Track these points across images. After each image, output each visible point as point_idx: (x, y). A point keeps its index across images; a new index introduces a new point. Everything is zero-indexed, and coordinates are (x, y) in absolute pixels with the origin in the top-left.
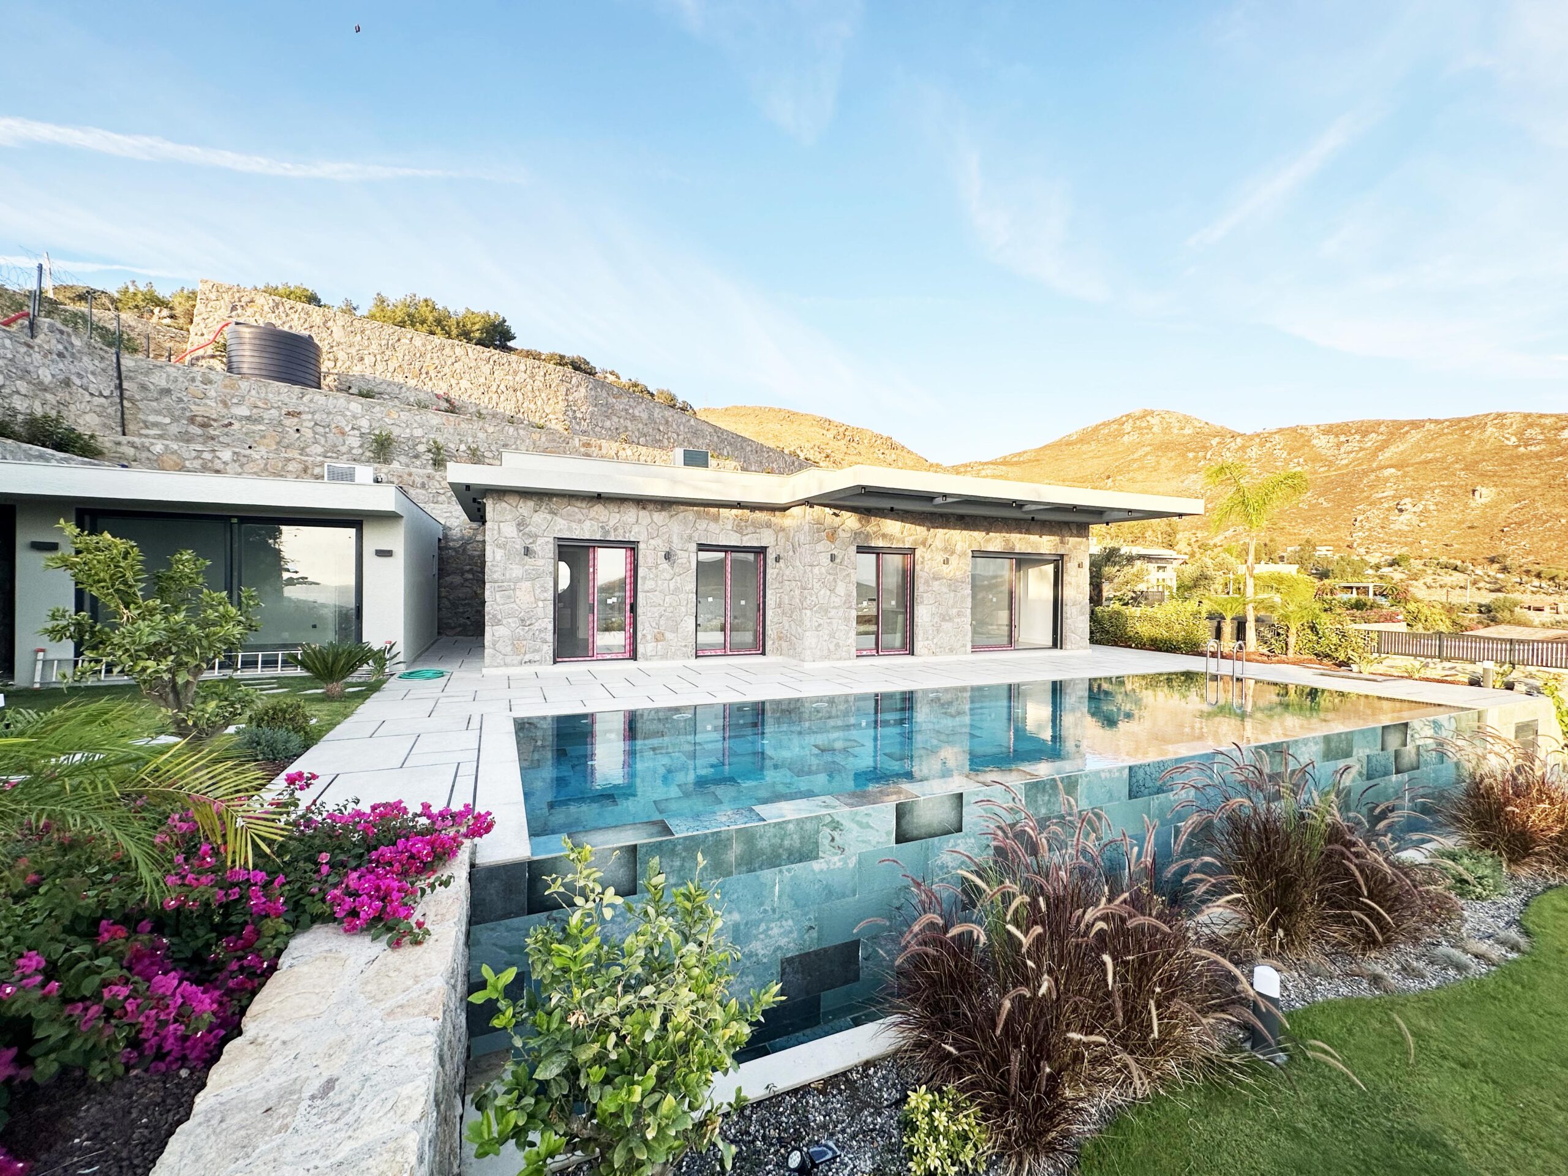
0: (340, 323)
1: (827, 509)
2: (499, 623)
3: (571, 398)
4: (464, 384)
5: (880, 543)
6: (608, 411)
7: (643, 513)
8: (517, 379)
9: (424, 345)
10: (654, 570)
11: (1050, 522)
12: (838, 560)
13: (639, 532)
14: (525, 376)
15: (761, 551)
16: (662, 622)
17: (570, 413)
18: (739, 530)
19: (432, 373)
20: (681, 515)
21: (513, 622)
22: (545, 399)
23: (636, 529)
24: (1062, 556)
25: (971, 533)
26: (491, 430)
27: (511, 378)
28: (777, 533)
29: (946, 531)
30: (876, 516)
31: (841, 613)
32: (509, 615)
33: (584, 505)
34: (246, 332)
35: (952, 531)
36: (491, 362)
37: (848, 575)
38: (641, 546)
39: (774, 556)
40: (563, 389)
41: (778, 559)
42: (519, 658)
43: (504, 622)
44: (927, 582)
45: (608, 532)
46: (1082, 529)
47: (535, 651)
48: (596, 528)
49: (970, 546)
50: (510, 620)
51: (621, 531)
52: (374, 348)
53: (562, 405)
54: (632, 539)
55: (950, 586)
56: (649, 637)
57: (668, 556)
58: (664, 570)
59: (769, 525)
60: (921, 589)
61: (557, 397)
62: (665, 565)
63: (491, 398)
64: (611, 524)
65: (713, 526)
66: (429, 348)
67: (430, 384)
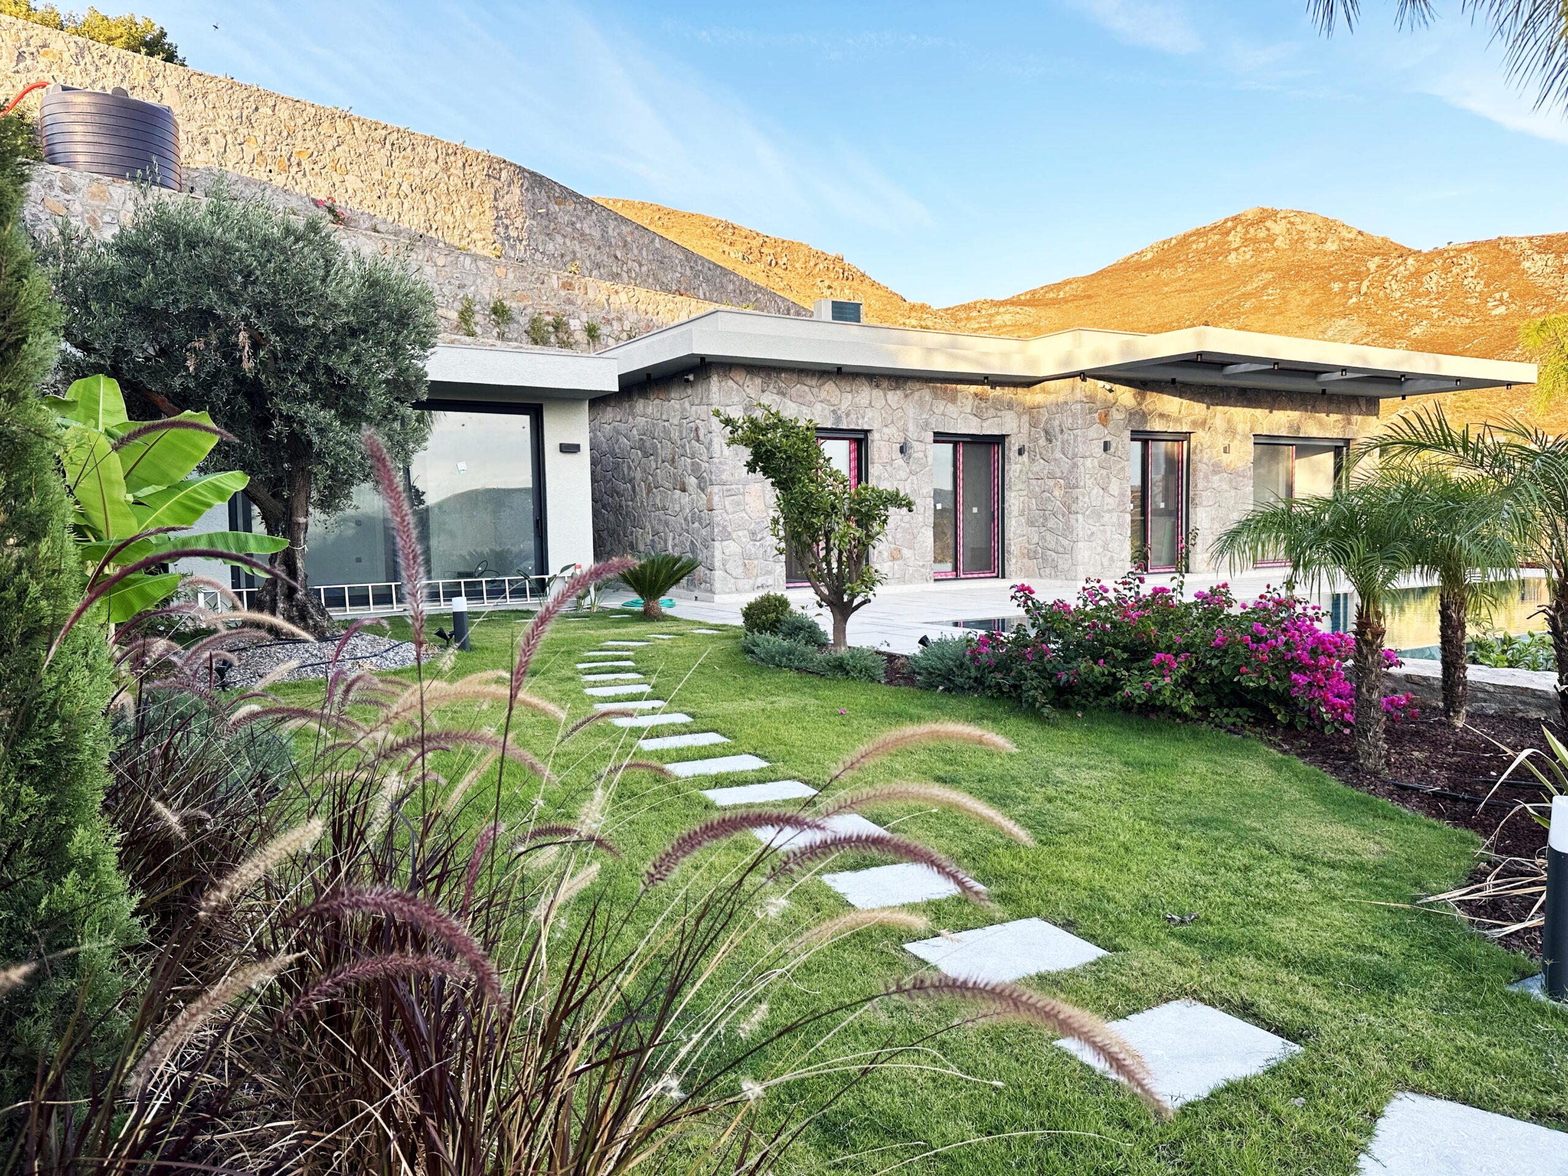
0: (173, 81)
1: (1101, 383)
2: (727, 537)
3: (501, 206)
4: (352, 182)
5: (1157, 425)
6: (549, 227)
7: (877, 393)
8: (426, 172)
9: (292, 117)
10: (888, 467)
11: (1338, 396)
12: (1112, 450)
13: (872, 418)
14: (437, 169)
15: (998, 441)
16: (899, 535)
17: (501, 230)
18: (978, 414)
19: (306, 165)
20: (917, 395)
21: (743, 535)
22: (466, 206)
23: (869, 413)
24: (1347, 441)
25: (1252, 411)
26: (441, 261)
27: (417, 172)
28: (1019, 416)
29: (1227, 408)
30: (1152, 390)
31: (1115, 519)
32: (740, 528)
33: (814, 383)
34: (80, 101)
35: (1233, 410)
36: (388, 146)
37: (1123, 469)
38: (875, 437)
39: (1015, 448)
40: (490, 189)
41: (1021, 452)
42: (751, 582)
43: (734, 536)
44: (1206, 477)
45: (838, 419)
46: (1371, 406)
47: (769, 573)
48: (827, 412)
49: (1252, 430)
50: (740, 533)
51: (853, 416)
52: (222, 123)
53: (490, 215)
54: (866, 427)
55: (1231, 481)
56: (885, 554)
57: (902, 450)
58: (899, 468)
59: (1010, 406)
60: (1200, 486)
61: (482, 202)
62: (900, 461)
63: (390, 205)
64: (844, 406)
65: (951, 409)
66: (300, 122)
67: (305, 185)
